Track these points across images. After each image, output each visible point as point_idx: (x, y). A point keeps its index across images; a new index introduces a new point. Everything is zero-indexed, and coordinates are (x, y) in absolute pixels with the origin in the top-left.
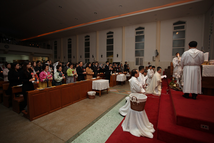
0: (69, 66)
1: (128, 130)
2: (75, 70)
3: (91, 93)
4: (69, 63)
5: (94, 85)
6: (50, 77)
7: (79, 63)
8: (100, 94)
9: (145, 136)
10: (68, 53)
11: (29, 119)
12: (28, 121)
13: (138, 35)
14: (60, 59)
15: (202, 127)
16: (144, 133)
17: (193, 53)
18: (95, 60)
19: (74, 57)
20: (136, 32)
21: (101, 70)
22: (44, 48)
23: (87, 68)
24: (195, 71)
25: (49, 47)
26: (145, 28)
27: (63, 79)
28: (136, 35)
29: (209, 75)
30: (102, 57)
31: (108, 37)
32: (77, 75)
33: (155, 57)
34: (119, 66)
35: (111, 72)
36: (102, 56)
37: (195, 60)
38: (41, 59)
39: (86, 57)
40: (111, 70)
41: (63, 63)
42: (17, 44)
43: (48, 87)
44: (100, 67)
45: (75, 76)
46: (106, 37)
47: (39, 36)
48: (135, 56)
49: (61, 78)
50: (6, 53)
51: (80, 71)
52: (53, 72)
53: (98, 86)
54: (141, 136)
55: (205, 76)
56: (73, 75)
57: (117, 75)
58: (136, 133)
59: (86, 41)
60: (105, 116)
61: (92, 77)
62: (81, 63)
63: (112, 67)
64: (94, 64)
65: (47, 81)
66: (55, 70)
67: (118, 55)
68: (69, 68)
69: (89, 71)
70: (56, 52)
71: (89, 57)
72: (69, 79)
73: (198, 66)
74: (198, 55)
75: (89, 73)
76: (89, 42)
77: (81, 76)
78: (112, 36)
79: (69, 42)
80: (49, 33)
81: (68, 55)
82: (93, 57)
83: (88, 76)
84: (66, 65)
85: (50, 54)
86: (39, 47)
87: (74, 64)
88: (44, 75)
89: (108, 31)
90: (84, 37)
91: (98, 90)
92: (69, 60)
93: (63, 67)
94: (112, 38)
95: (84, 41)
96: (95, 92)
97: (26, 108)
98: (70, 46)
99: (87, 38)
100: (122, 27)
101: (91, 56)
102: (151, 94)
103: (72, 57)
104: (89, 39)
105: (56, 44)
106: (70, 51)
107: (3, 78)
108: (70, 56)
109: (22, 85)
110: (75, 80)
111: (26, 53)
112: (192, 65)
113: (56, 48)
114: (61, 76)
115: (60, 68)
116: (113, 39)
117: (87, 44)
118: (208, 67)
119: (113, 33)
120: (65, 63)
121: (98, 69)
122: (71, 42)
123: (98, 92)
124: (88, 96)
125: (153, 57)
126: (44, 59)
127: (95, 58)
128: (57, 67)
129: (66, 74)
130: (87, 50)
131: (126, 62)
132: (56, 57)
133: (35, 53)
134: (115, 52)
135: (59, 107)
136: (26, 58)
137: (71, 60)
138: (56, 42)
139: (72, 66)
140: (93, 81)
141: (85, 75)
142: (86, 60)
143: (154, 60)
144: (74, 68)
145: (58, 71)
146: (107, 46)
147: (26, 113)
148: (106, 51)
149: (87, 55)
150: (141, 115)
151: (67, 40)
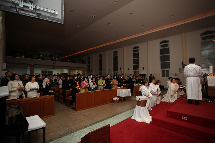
0: (100, 78)
1: (134, 119)
2: (104, 81)
3: (115, 99)
4: (99, 76)
5: (118, 93)
6: (88, 85)
7: (107, 76)
8: (123, 100)
9: (145, 122)
10: (99, 67)
11: (76, 111)
12: (75, 111)
13: (163, 48)
14: (92, 72)
15: (183, 118)
16: (144, 120)
17: (190, 67)
18: (123, 73)
19: (104, 70)
20: (161, 45)
21: (126, 82)
22: (80, 63)
23: (113, 80)
24: (194, 81)
25: (83, 62)
26: (170, 41)
27: (96, 87)
28: (161, 48)
29: (214, 85)
30: (129, 70)
31: (134, 51)
32: (106, 85)
33: (181, 69)
34: (143, 78)
35: (135, 84)
36: (129, 68)
37: (193, 73)
38: (77, 72)
39: (114, 70)
40: (134, 82)
41: (95, 75)
42: (61, 61)
43: (86, 91)
44: (125, 79)
45: (104, 85)
46: (132, 51)
47: (76, 53)
48: (161, 68)
49: (95, 86)
50: (54, 68)
51: (108, 81)
52: (89, 82)
53: (121, 93)
54: (142, 122)
55: (211, 86)
56: (102, 84)
57: (140, 86)
58: (139, 120)
59: (114, 56)
60: (123, 113)
61: (117, 86)
62: (109, 76)
63: (136, 79)
64: (120, 76)
65: (86, 88)
66: (90, 81)
67: (143, 68)
68: (99, 79)
69: (115, 82)
70: (89, 66)
71: (117, 70)
72: (100, 87)
73: (197, 77)
74: (195, 69)
75: (114, 83)
76: (117, 57)
77: (109, 85)
78: (138, 51)
79: (99, 57)
80: (84, 51)
81: (99, 68)
82: (121, 70)
83: (114, 86)
84: (97, 78)
85: (84, 68)
86: (76, 63)
87: (103, 76)
88: (84, 83)
89: (134, 46)
90: (113, 53)
91: (121, 97)
92: (99, 73)
93: (95, 78)
94: (137, 52)
95: (113, 56)
96: (119, 98)
97: (74, 104)
98: (100, 61)
99: (116, 53)
100: (147, 41)
101: (119, 69)
102: (167, 102)
103: (103, 70)
104: (117, 54)
105: (89, 59)
106: (100, 65)
107: (58, 85)
108: (100, 70)
109: (71, 90)
110: (104, 88)
111: (66, 67)
112: (192, 77)
113: (89, 62)
114: (94, 85)
115: (94, 79)
116: (139, 53)
117: (116, 58)
118: (212, 78)
119: (138, 47)
120: (96, 76)
121: (124, 81)
122: (101, 57)
123: (121, 98)
124: (113, 101)
125: (180, 69)
126: (79, 72)
127: (123, 71)
128: (91, 78)
129: (97, 84)
130: (116, 63)
131: (151, 75)
132: (89, 70)
133: (73, 67)
134: (141, 65)
135: (93, 106)
136: (66, 71)
137: (101, 73)
138: (89, 57)
139: (102, 78)
140: (118, 90)
141: (112, 85)
142: (114, 72)
143: (181, 71)
144: (103, 79)
145: (92, 81)
146: (133, 60)
147: (74, 107)
148: (132, 64)
149: (116, 69)
150: (143, 109)
151: (98, 56)
